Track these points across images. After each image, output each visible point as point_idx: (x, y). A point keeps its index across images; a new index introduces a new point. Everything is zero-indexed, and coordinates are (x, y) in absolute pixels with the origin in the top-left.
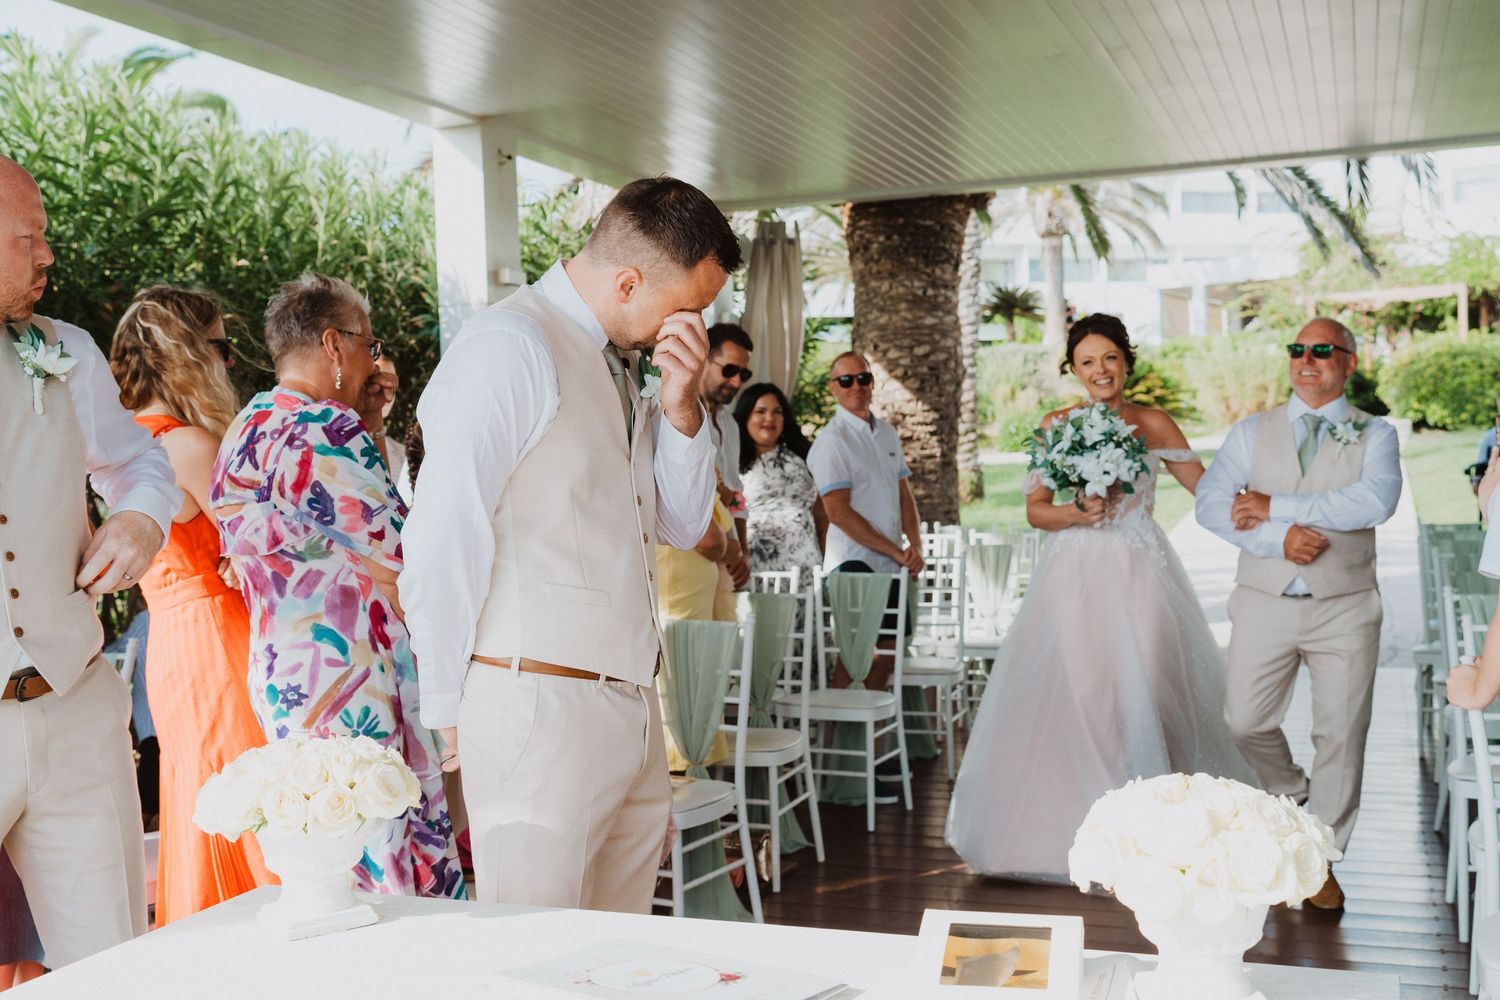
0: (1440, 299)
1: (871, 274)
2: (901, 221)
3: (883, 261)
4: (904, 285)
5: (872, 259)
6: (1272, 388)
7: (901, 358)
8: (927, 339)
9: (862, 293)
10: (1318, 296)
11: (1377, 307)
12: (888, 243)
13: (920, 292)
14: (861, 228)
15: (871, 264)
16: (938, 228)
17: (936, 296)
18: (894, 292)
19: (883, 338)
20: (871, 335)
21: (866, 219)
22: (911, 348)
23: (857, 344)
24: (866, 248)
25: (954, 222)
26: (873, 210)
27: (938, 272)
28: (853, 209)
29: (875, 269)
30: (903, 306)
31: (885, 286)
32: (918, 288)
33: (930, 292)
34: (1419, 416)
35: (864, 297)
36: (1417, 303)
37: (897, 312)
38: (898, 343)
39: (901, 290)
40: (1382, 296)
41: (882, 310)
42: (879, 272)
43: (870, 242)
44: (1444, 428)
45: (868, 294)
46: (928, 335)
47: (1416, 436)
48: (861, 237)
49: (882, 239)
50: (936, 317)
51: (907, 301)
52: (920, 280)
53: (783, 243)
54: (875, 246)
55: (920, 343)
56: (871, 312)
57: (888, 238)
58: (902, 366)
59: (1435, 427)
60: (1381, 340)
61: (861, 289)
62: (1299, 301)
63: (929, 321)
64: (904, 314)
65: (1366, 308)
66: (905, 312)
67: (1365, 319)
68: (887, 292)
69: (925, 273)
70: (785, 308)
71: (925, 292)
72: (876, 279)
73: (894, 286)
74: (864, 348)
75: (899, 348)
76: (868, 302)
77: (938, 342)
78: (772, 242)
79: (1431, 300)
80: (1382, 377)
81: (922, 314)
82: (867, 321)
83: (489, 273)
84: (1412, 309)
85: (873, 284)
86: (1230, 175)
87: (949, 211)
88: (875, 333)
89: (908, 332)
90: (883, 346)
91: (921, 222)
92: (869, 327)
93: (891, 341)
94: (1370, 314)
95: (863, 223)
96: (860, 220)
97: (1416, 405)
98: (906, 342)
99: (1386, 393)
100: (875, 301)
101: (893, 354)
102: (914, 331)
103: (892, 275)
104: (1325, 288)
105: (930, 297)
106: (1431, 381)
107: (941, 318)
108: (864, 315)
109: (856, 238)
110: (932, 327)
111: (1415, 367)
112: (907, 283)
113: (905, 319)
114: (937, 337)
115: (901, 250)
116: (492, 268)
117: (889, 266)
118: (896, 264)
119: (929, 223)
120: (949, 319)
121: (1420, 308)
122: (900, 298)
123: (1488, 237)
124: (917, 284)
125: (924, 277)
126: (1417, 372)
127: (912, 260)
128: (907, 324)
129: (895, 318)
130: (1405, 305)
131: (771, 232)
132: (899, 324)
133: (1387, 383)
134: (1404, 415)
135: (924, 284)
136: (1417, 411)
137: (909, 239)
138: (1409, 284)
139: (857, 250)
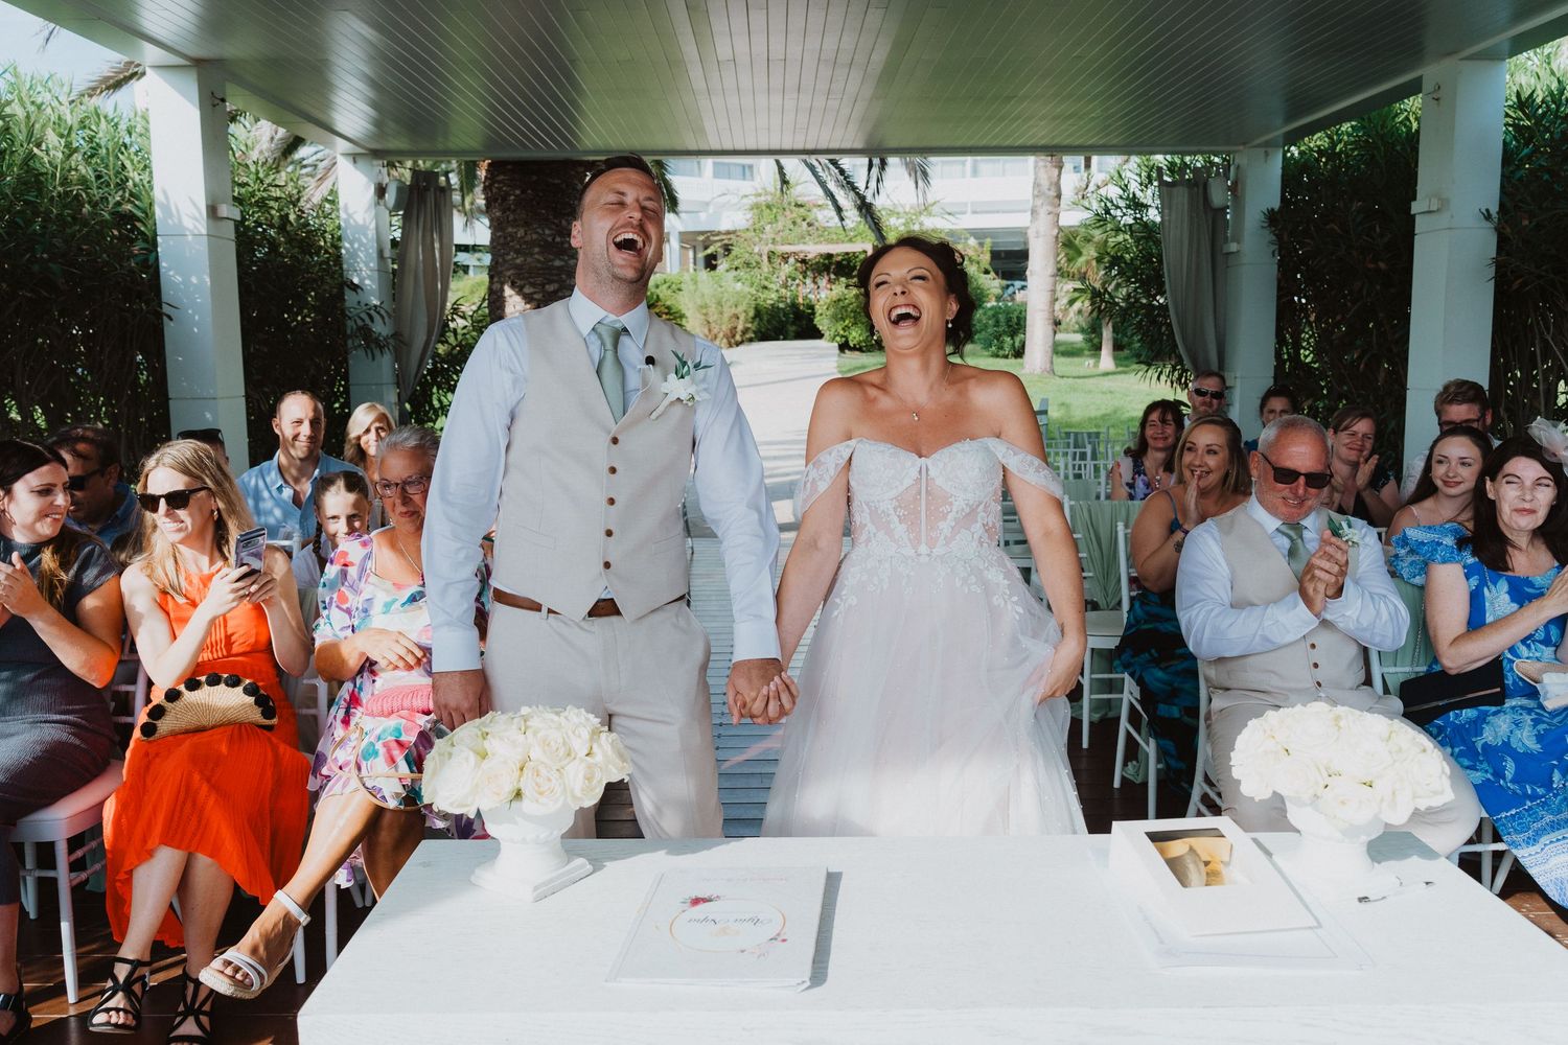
0: (854, 253)
1: (508, 222)
2: (534, 178)
3: (518, 211)
4: (537, 233)
5: (509, 209)
6: (742, 317)
7: (535, 293)
8: (555, 278)
9: (500, 236)
10: (771, 247)
11: (810, 256)
12: (523, 196)
13: (550, 239)
14: (499, 182)
15: (508, 213)
16: (564, 186)
17: (562, 243)
18: (528, 238)
19: (518, 276)
20: (509, 273)
21: (504, 173)
22: (543, 285)
23: (496, 279)
24: (504, 199)
25: (576, 182)
26: (509, 167)
27: (564, 222)
28: (489, 165)
29: (511, 217)
30: (537, 250)
31: (521, 233)
32: (549, 235)
33: (558, 239)
34: (844, 339)
35: (502, 241)
36: (838, 255)
37: (532, 255)
38: (532, 280)
39: (535, 236)
40: (814, 249)
41: (518, 252)
42: (515, 220)
43: (507, 194)
44: (860, 350)
45: (505, 238)
46: (556, 275)
47: (843, 355)
48: (499, 189)
49: (518, 192)
50: (563, 260)
51: (540, 246)
52: (550, 229)
53: (435, 189)
54: (512, 197)
55: (550, 282)
56: (508, 254)
57: (522, 192)
58: (535, 299)
59: (854, 349)
60: (808, 281)
61: (499, 234)
62: (756, 250)
63: (557, 263)
64: (536, 256)
65: (802, 256)
66: (537, 255)
67: (799, 265)
68: (522, 237)
69: (554, 223)
70: (437, 245)
71: (553, 239)
72: (512, 226)
73: (529, 232)
74: (503, 284)
75: (533, 285)
76: (506, 244)
77: (565, 281)
78: (426, 189)
79: (847, 254)
80: (819, 309)
81: (552, 257)
82: (505, 261)
83: (207, 207)
84: (834, 259)
85: (510, 230)
86: (778, 162)
87: (573, 173)
88: (511, 272)
89: (541, 272)
90: (519, 283)
91: (551, 180)
92: (507, 265)
93: (527, 279)
94: (803, 261)
95: (501, 177)
96: (497, 175)
97: (842, 332)
98: (539, 280)
99: (822, 322)
100: (511, 244)
101: (527, 290)
102: (546, 271)
103: (527, 224)
104: (774, 241)
105: (558, 243)
106: (852, 315)
107: (566, 261)
108: (502, 256)
109: (494, 190)
110: (558, 268)
111: (841, 304)
112: (538, 230)
113: (539, 261)
114: (564, 276)
115: (534, 203)
116: (210, 203)
117: (524, 216)
118: (530, 214)
119: (557, 181)
120: (572, 262)
121: (840, 258)
122: (533, 243)
123: (884, 209)
124: (547, 232)
125: (554, 227)
126: (843, 307)
127: (543, 211)
128: (539, 265)
129: (529, 260)
130: (829, 256)
131: (424, 181)
132: (534, 265)
133: (821, 315)
134: (833, 340)
135: (553, 232)
136: (842, 336)
137: (541, 194)
138: (831, 241)
139: (496, 200)
